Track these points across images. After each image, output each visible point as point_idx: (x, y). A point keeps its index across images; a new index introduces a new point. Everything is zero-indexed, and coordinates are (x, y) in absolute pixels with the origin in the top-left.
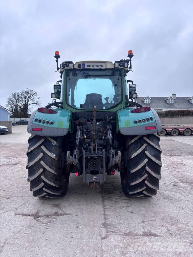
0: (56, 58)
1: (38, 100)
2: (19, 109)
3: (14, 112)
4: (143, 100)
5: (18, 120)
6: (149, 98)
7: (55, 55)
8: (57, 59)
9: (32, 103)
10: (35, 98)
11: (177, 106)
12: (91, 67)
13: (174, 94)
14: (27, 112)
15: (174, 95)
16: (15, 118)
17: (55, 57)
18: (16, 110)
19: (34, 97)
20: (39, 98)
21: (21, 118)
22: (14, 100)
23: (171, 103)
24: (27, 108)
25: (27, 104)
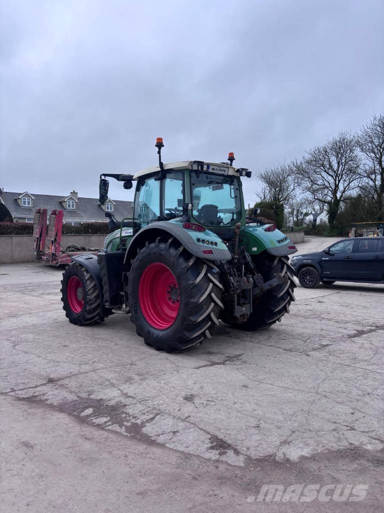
0: (157, 148)
4: (16, 200)
6: (31, 197)
7: (157, 143)
8: (160, 149)
11: (83, 215)
12: (214, 171)
13: (74, 191)
15: (74, 193)
17: (156, 146)
23: (71, 208)
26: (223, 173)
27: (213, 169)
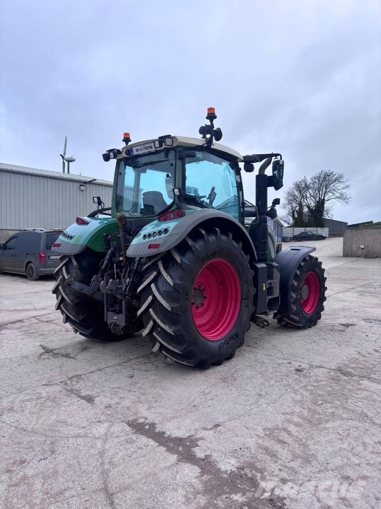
1: (344, 191)
2: (306, 210)
3: (296, 216)
5: (298, 231)
9: (332, 197)
10: (339, 188)
14: (323, 216)
16: (295, 228)
18: (300, 212)
19: (338, 185)
20: (347, 187)
21: (307, 229)
22: (297, 193)
24: (323, 208)
25: (324, 199)
26: (150, 150)
27: (137, 150)
